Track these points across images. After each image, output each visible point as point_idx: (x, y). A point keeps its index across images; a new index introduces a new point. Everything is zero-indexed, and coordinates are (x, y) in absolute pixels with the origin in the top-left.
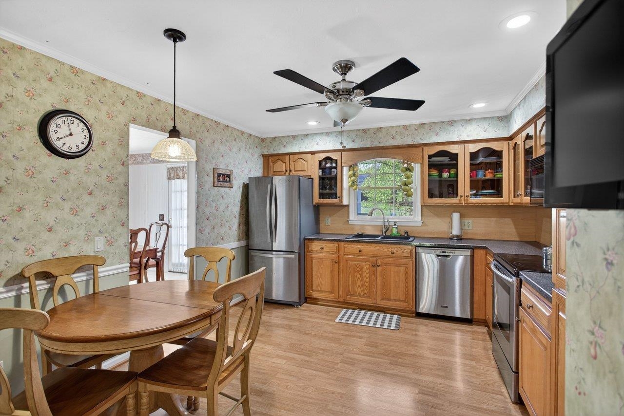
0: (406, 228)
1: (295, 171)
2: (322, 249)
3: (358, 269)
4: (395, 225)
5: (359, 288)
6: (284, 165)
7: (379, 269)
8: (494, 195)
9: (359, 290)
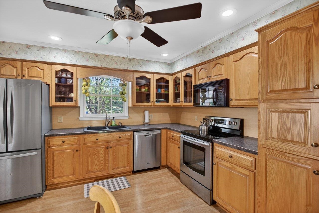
0: (120, 120)
1: (29, 77)
2: (63, 142)
3: (96, 152)
4: (114, 119)
5: (97, 166)
6: (15, 70)
7: (111, 150)
8: (163, 101)
9: (97, 167)
